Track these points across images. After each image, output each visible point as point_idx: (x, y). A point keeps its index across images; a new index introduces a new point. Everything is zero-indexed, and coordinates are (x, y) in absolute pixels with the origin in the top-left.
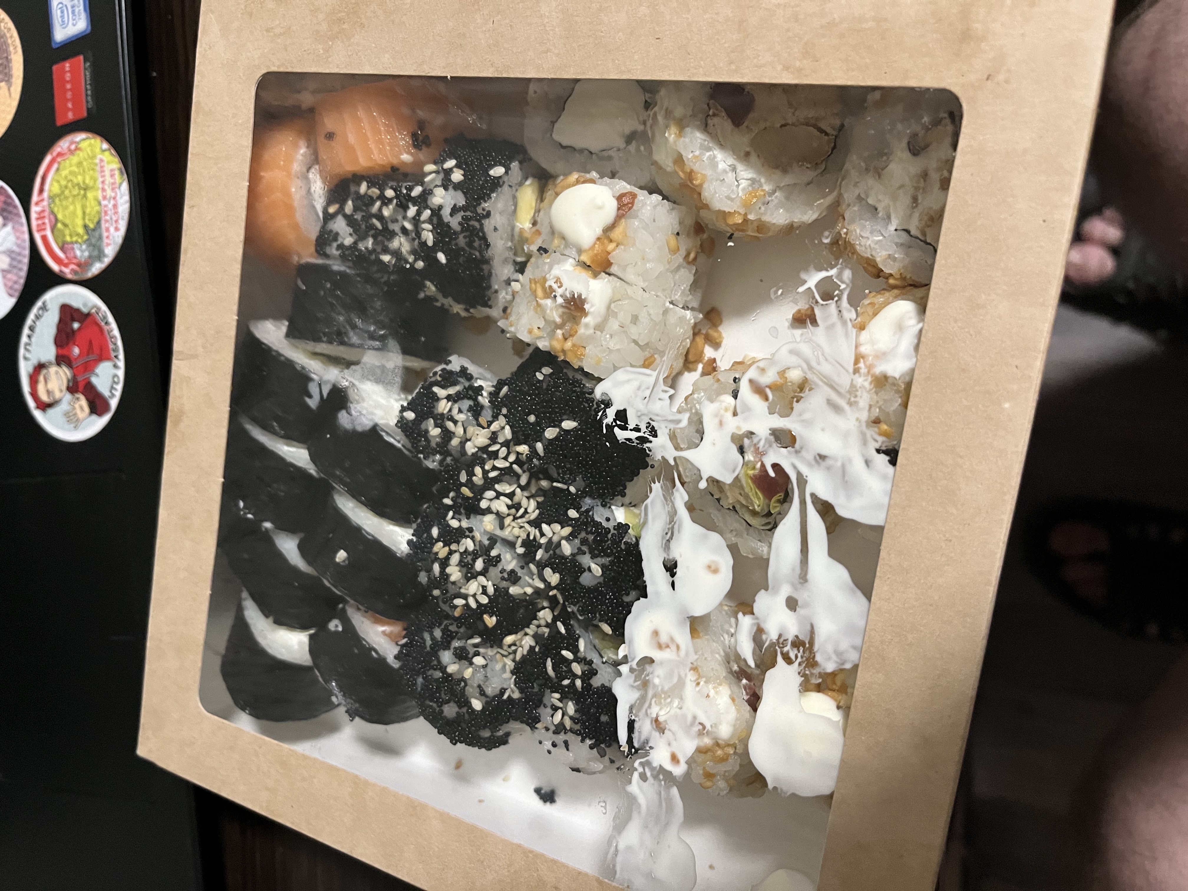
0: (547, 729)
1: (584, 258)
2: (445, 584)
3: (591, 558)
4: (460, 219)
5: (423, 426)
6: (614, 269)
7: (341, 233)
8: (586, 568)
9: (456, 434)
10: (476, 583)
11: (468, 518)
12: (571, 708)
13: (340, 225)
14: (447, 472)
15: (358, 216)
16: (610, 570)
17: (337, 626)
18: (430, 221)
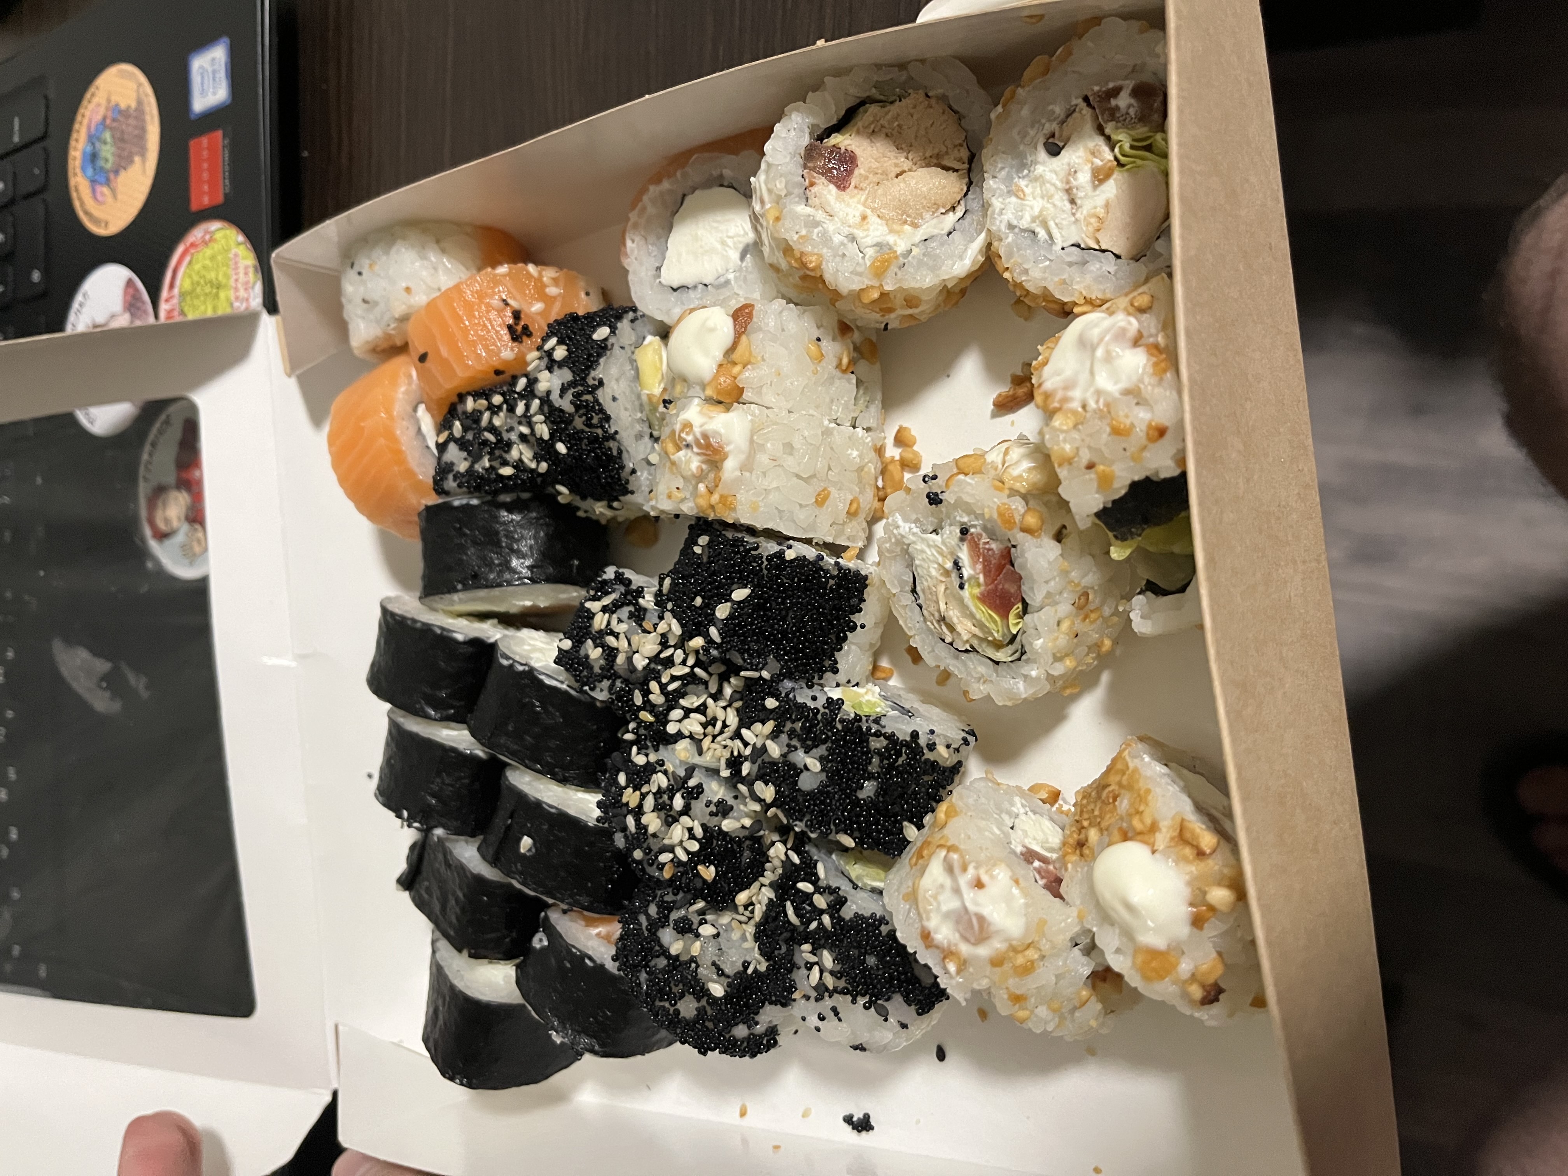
0: (808, 998)
1: (709, 392)
2: (646, 840)
3: (806, 752)
4: (571, 397)
5: (582, 653)
6: (747, 395)
7: (455, 461)
8: (802, 767)
9: (620, 649)
10: (679, 827)
11: (657, 750)
12: (827, 959)
13: (453, 453)
14: (619, 698)
15: (470, 436)
16: (831, 761)
17: (541, 940)
18: (541, 410)
